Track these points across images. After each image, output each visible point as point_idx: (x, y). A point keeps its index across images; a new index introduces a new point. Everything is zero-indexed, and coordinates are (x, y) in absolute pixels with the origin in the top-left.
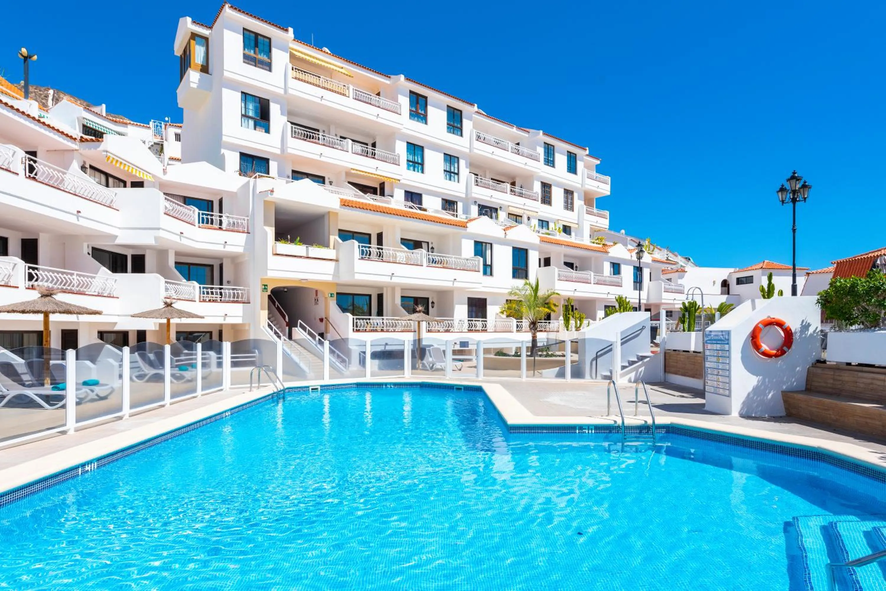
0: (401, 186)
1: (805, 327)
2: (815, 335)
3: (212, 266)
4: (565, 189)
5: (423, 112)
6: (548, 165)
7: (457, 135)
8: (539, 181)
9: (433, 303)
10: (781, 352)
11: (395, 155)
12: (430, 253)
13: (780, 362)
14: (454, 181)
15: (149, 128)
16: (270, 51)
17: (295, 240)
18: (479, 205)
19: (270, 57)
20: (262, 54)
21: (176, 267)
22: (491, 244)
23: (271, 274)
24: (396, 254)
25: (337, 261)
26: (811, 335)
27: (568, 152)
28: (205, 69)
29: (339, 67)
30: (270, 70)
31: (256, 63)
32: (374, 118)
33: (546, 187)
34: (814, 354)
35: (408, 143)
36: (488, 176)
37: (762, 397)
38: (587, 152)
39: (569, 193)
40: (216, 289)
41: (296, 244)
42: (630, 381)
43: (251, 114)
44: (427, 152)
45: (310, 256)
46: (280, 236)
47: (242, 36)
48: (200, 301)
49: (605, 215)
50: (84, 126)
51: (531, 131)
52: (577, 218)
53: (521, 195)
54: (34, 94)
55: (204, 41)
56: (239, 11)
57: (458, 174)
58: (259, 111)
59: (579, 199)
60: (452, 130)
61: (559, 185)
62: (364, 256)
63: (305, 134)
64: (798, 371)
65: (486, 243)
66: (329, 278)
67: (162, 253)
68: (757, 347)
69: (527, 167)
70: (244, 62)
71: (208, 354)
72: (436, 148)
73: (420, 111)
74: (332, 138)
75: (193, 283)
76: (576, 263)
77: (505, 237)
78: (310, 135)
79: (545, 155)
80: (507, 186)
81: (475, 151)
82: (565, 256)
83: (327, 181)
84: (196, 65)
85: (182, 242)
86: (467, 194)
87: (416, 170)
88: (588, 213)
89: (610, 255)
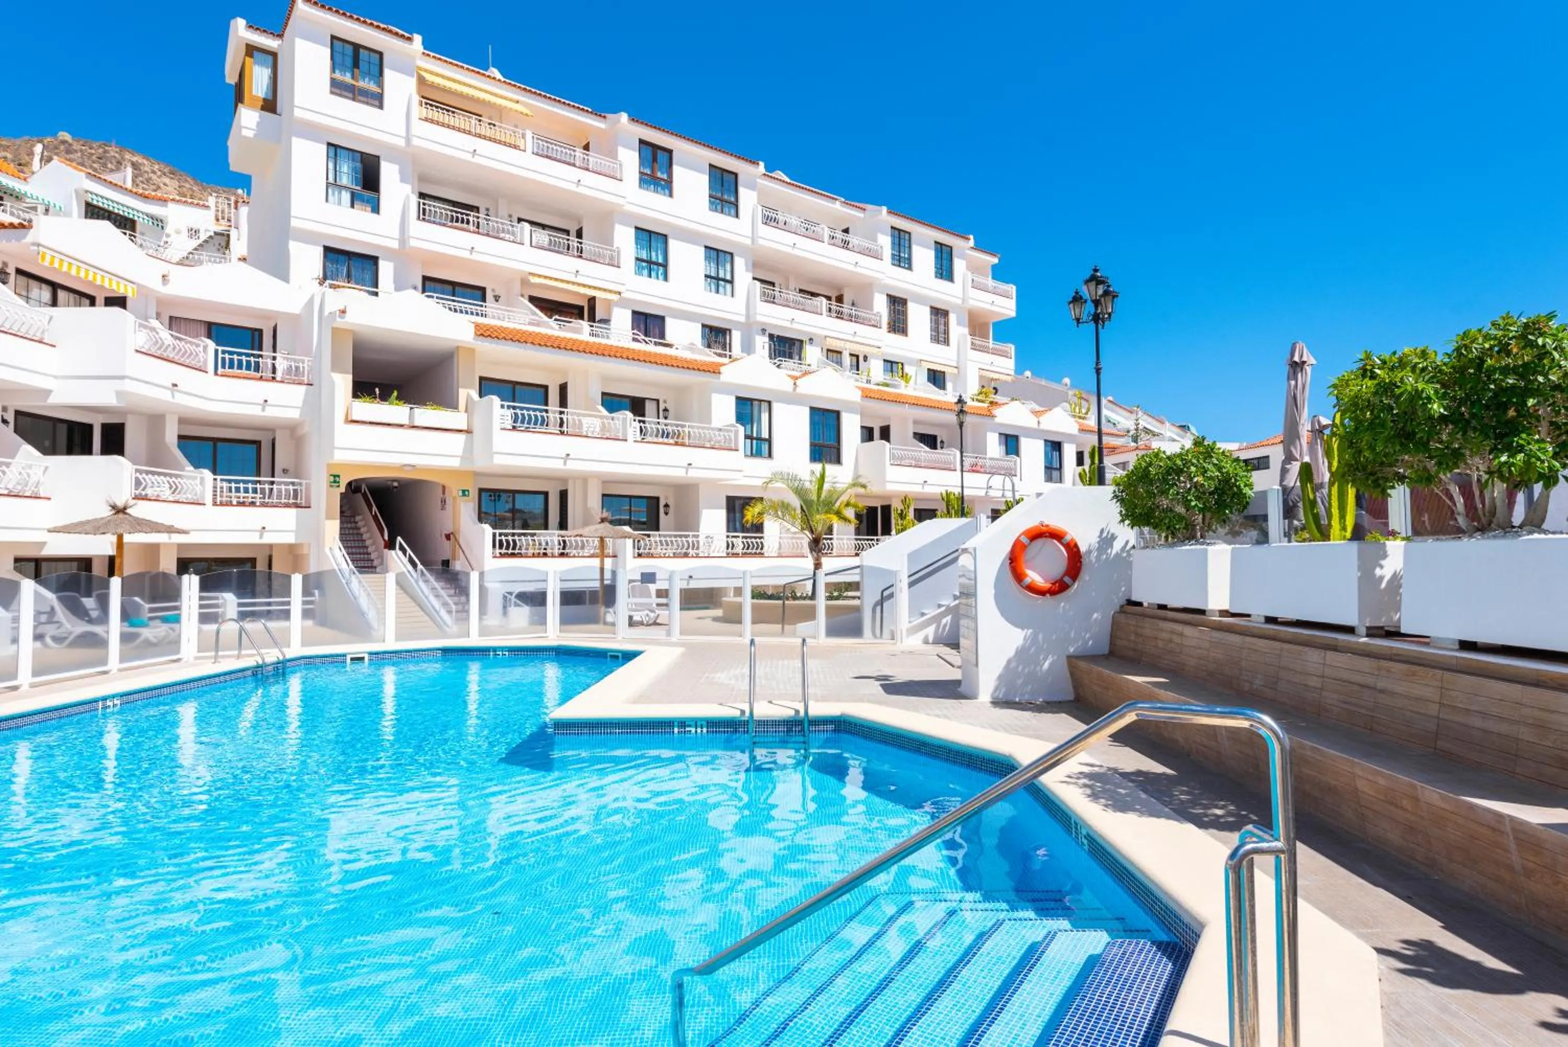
0: (623, 303)
1: (1107, 540)
2: (1125, 555)
3: (257, 443)
4: (932, 308)
5: (665, 177)
6: (899, 266)
7: (729, 215)
8: (882, 293)
9: (666, 506)
10: (1059, 588)
11: (611, 250)
12: (662, 420)
13: (1061, 604)
14: (725, 294)
15: (207, 207)
16: (381, 73)
17: (390, 396)
18: (771, 336)
19: (381, 85)
20: (367, 80)
21: (180, 447)
22: (769, 403)
23: (340, 456)
24: (580, 421)
25: (468, 432)
26: (1117, 555)
27: (936, 242)
28: (269, 106)
29: (511, 100)
30: (381, 107)
31: (354, 94)
32: (573, 187)
33: (897, 304)
34: (1123, 589)
35: (637, 228)
36: (792, 286)
37: (1032, 667)
38: (971, 243)
39: (939, 314)
40: (265, 482)
41: (391, 403)
42: (926, 642)
43: (345, 180)
44: (674, 245)
45: (416, 424)
46: (362, 389)
47: (329, 50)
48: (215, 504)
49: (1006, 352)
50: (88, 205)
51: (869, 207)
52: (955, 358)
53: (851, 318)
54: (79, 154)
55: (270, 59)
56: (323, 6)
57: (731, 282)
58: (360, 176)
59: (959, 323)
60: (719, 207)
61: (920, 300)
62: (518, 424)
63: (447, 215)
64: (1096, 620)
65: (761, 401)
66: (455, 463)
67: (155, 420)
68: (1018, 576)
69: (858, 270)
70: (332, 93)
71: (223, 598)
72: (689, 237)
73: (659, 175)
74: (502, 224)
75: (202, 473)
76: (941, 435)
77: (795, 390)
78: (457, 217)
79: (893, 249)
80: (821, 302)
81: (761, 242)
82: (916, 422)
83: (489, 295)
84: (255, 98)
85: (175, 401)
86: (748, 316)
87: (653, 274)
88: (974, 347)
89: (997, 420)
